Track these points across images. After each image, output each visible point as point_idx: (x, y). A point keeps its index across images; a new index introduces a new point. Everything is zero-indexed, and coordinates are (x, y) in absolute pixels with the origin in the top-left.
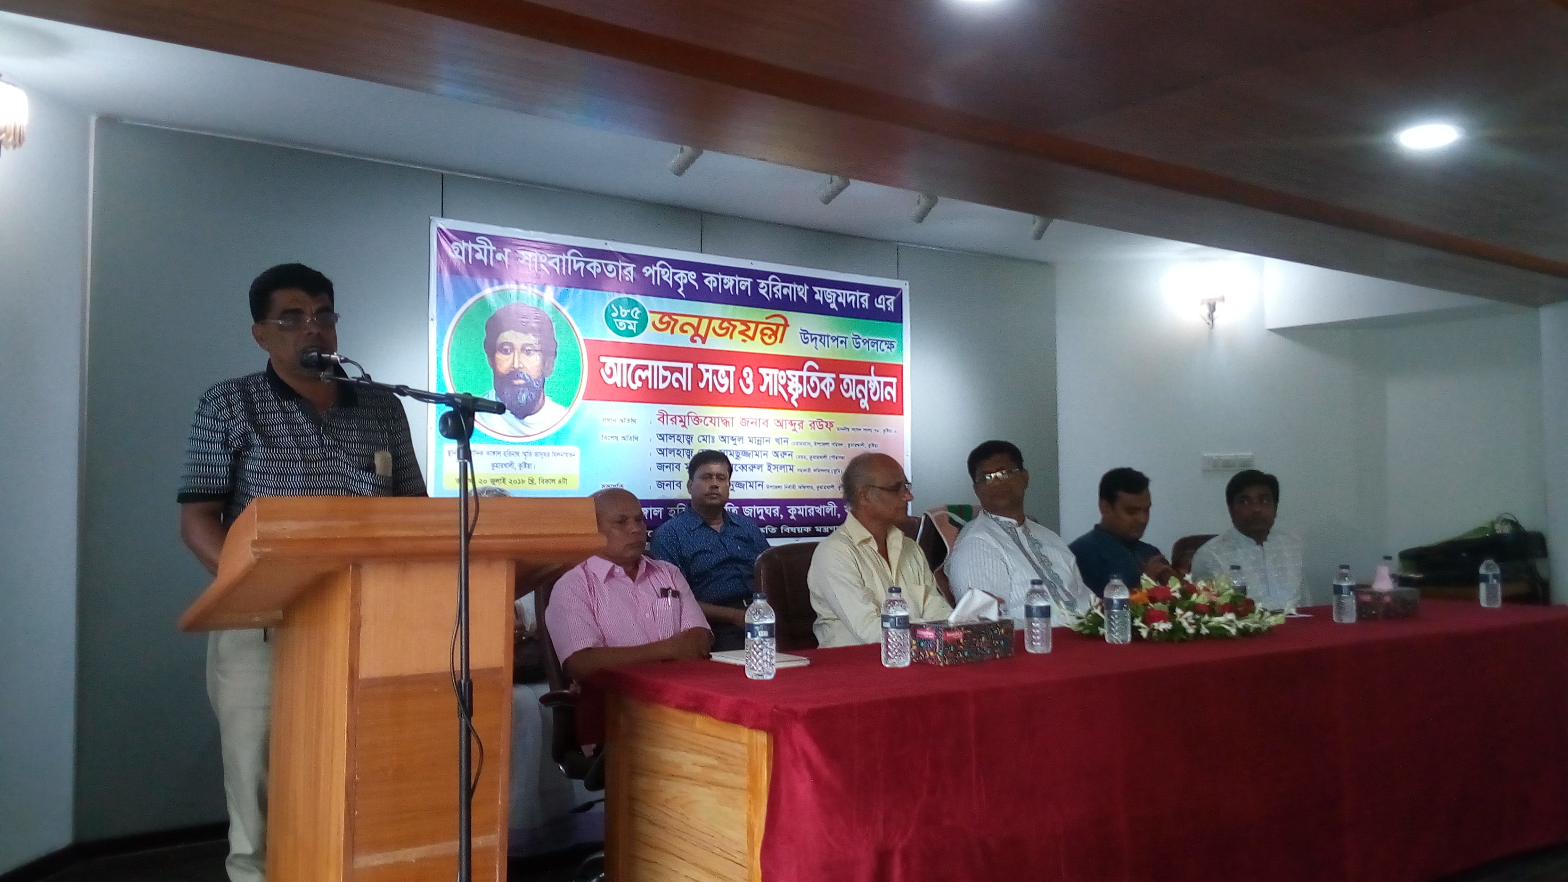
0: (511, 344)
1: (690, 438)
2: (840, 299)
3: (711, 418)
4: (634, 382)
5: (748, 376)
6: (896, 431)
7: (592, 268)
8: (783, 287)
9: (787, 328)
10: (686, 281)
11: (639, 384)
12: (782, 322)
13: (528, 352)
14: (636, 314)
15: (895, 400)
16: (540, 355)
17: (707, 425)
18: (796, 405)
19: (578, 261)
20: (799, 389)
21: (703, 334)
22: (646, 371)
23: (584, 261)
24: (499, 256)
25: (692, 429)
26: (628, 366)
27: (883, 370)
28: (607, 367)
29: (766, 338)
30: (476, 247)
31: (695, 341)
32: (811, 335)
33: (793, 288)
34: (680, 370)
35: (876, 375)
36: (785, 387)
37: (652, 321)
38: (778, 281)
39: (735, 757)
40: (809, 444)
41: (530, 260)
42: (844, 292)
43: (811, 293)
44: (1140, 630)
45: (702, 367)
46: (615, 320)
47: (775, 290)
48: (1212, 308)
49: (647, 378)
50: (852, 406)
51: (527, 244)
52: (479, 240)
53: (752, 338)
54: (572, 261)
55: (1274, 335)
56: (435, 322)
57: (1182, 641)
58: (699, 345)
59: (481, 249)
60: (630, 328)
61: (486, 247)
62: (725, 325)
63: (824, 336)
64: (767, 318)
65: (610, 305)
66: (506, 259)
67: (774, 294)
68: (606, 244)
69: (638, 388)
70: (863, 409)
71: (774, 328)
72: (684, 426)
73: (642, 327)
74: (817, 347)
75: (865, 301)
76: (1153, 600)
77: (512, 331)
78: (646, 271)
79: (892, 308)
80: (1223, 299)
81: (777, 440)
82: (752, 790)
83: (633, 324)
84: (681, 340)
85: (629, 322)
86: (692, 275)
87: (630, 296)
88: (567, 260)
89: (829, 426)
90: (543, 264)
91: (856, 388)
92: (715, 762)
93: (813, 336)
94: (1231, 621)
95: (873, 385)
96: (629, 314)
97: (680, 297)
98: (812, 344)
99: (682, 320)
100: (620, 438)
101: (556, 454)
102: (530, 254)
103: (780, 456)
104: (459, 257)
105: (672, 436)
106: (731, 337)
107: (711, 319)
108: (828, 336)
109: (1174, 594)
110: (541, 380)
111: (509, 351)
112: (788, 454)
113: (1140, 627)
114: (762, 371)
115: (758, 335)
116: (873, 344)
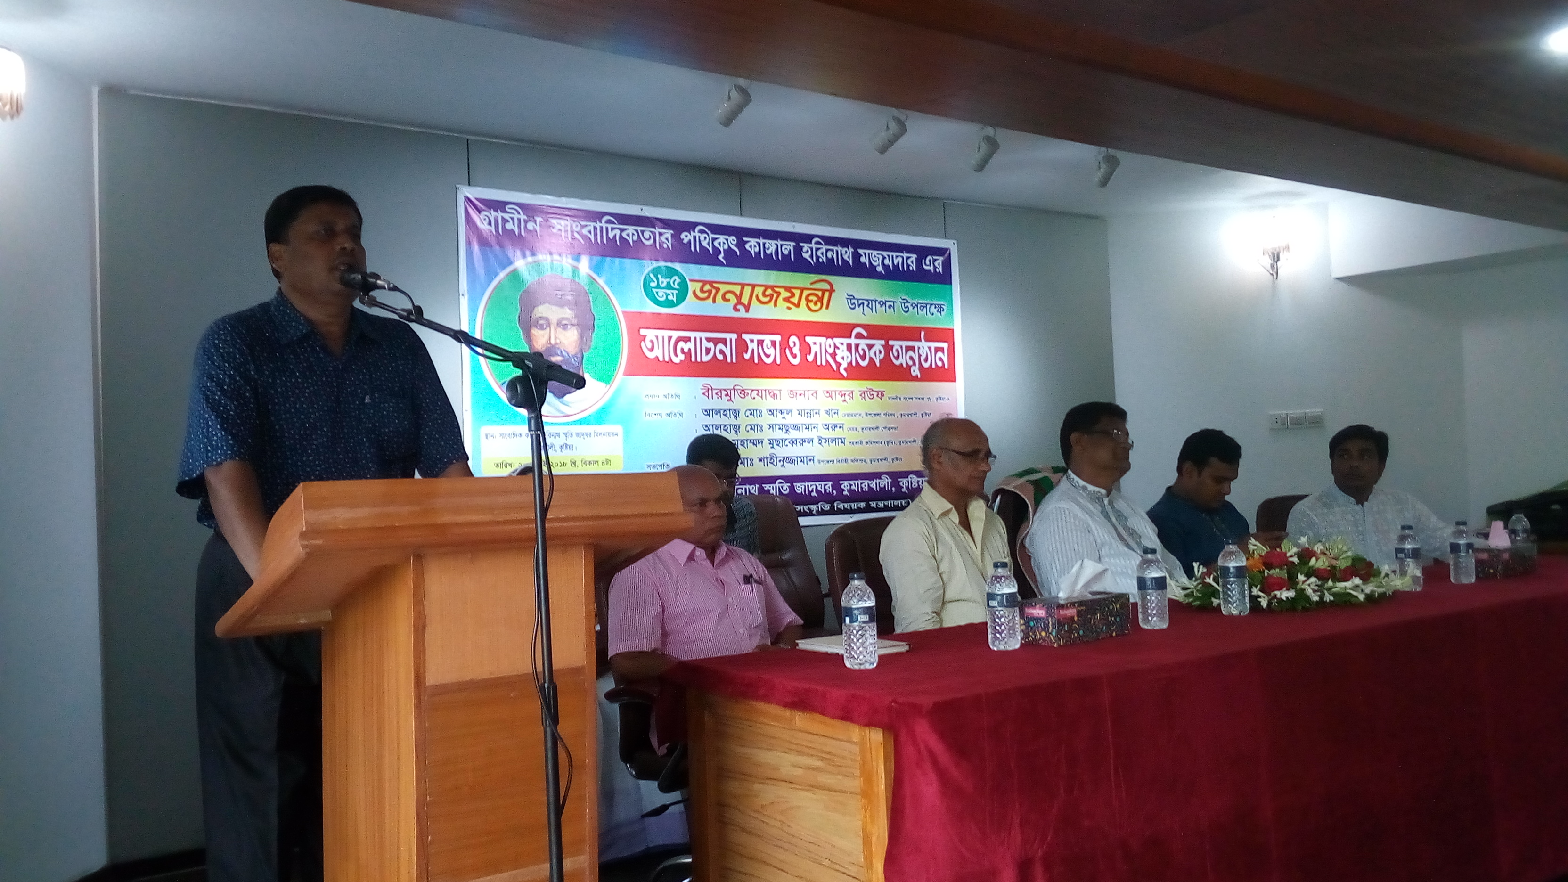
0: (547, 320)
1: (736, 414)
2: (886, 262)
3: (758, 390)
4: (676, 355)
5: (795, 345)
6: (949, 399)
7: (628, 235)
8: (827, 251)
9: (833, 294)
10: (726, 247)
11: (682, 357)
12: (828, 287)
13: (565, 327)
14: (676, 283)
15: (946, 367)
16: (577, 329)
17: (754, 398)
18: (845, 374)
19: (613, 229)
20: (848, 357)
21: (746, 303)
22: (689, 343)
23: (620, 229)
24: (530, 226)
25: (739, 403)
26: (670, 338)
27: (934, 334)
28: (648, 340)
29: (811, 305)
30: (506, 216)
31: (738, 310)
32: (858, 300)
33: (837, 252)
34: (724, 342)
35: (927, 340)
36: (834, 355)
37: (693, 289)
38: (821, 244)
39: (844, 758)
40: (860, 415)
41: (563, 229)
42: (891, 254)
43: (856, 256)
44: (1259, 599)
45: (746, 337)
46: (655, 290)
47: (819, 253)
48: (1276, 258)
49: (690, 350)
50: (902, 374)
51: (558, 211)
52: (509, 208)
53: (798, 305)
54: (607, 229)
55: (1342, 285)
56: (466, 297)
57: (1304, 609)
58: (742, 314)
59: (511, 218)
60: (670, 297)
61: (516, 216)
62: (769, 292)
63: (872, 301)
64: (812, 284)
65: (648, 274)
66: (538, 228)
67: (818, 257)
68: (642, 210)
69: (681, 361)
70: (914, 377)
71: (820, 293)
72: (730, 400)
73: (682, 296)
74: (865, 313)
75: (912, 262)
76: (1269, 566)
77: (547, 305)
78: (685, 238)
79: (940, 269)
80: (1287, 248)
81: (827, 412)
82: (867, 794)
83: (673, 294)
84: (724, 309)
85: (668, 291)
86: (733, 240)
87: (669, 264)
88: (602, 228)
89: (880, 396)
90: (577, 232)
91: (906, 353)
92: (819, 764)
93: (860, 302)
94: (1357, 586)
95: (924, 351)
96: (669, 283)
97: (720, 264)
98: (859, 310)
99: (724, 288)
100: (664, 415)
101: (597, 434)
102: (563, 222)
103: (830, 429)
104: (489, 227)
105: (718, 412)
106: (775, 305)
107: (754, 286)
108: (875, 301)
109: (1290, 559)
110: (579, 356)
111: (545, 327)
112: (838, 426)
113: (1259, 597)
114: (809, 339)
115: (803, 302)
116: (922, 308)
